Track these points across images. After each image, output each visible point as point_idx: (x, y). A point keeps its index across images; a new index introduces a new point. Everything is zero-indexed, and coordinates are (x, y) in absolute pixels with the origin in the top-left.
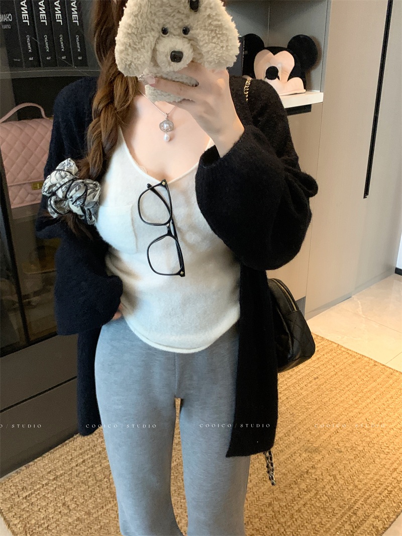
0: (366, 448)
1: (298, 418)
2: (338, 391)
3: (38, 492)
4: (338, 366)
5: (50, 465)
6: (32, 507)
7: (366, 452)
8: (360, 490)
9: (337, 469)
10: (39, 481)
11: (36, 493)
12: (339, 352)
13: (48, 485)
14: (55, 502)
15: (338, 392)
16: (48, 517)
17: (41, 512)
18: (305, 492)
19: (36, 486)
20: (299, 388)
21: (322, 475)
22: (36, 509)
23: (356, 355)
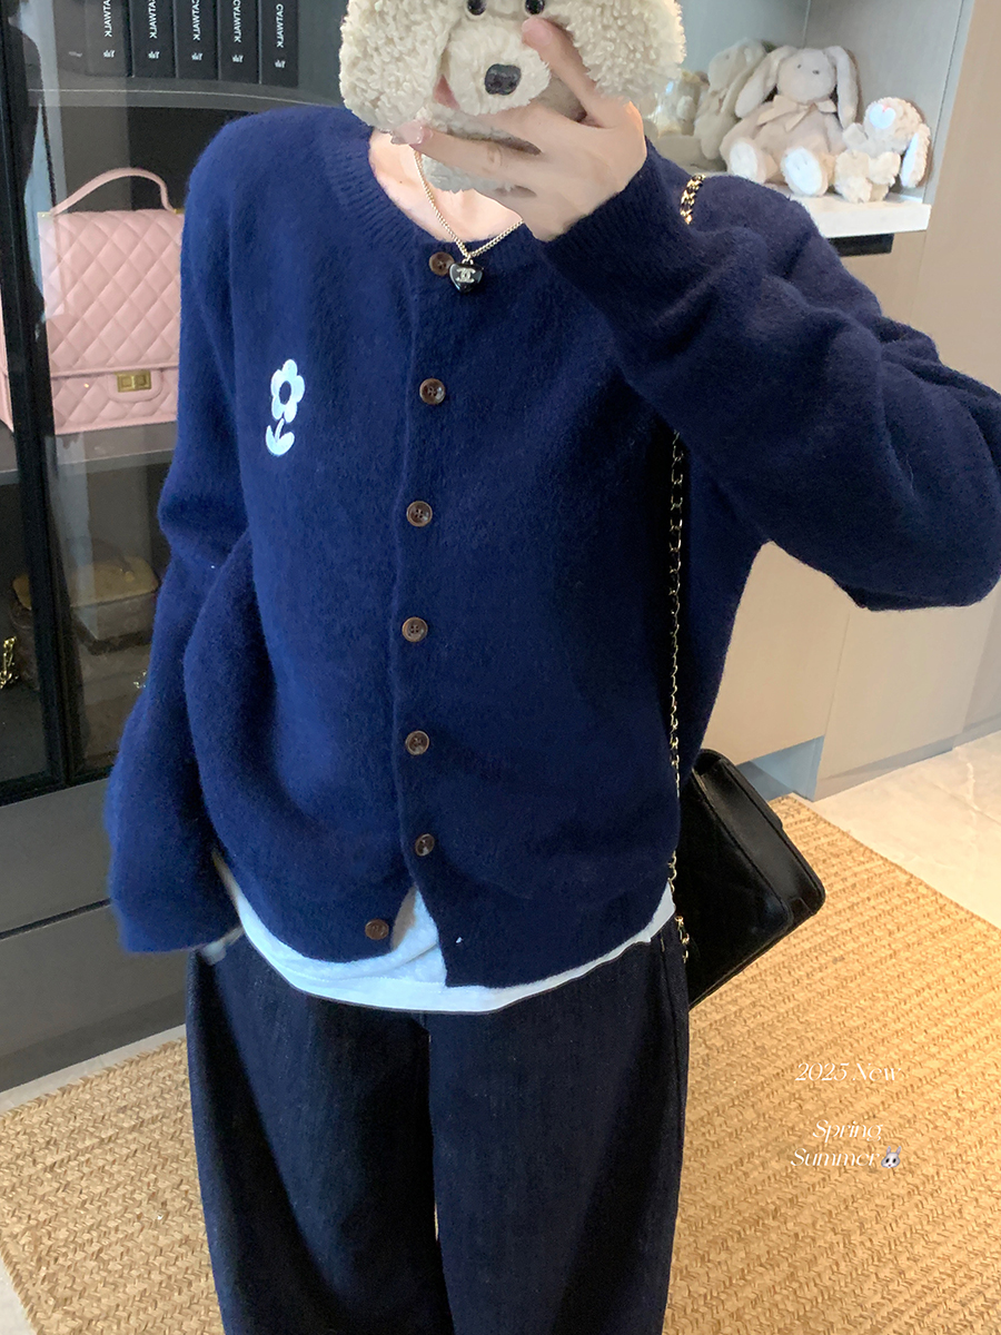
1: (773, 1062)
2: (892, 1001)
3: (87, 1156)
4: (902, 934)
5: (124, 1091)
6: (64, 1195)
7: (941, 1182)
9: (855, 1217)
10: (92, 1130)
11: (82, 1159)
12: (912, 896)
13: (114, 1142)
14: (130, 1188)
15: (891, 1004)
16: (106, 1226)
17: (86, 1210)
18: (761, 1265)
19: (84, 1139)
20: (788, 980)
21: (814, 1224)
22: (76, 1201)
23: (953, 909)
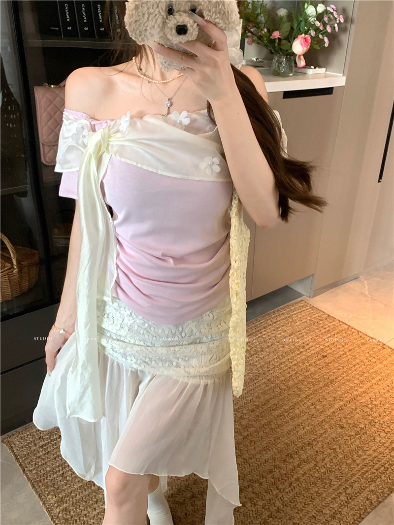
0: (367, 426)
1: (305, 393)
6: (47, 456)
7: (367, 429)
8: (358, 465)
9: (338, 444)
18: (305, 462)
20: (308, 364)
21: (323, 447)
